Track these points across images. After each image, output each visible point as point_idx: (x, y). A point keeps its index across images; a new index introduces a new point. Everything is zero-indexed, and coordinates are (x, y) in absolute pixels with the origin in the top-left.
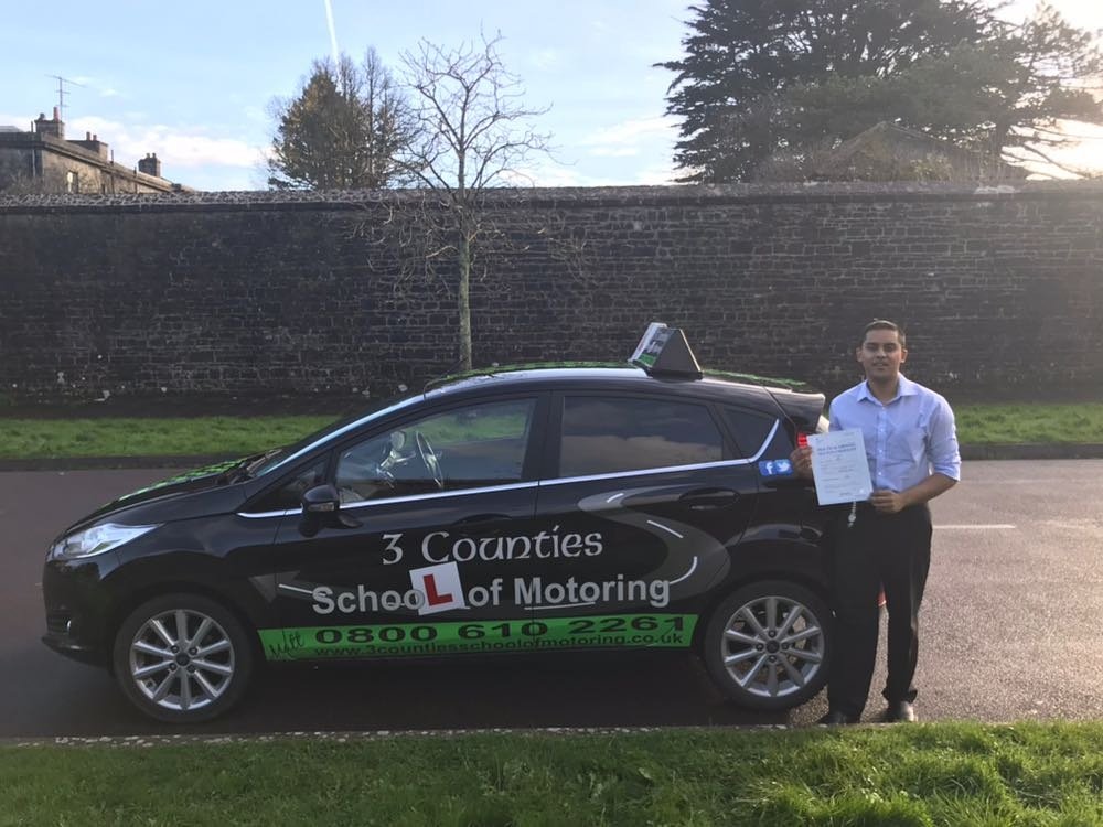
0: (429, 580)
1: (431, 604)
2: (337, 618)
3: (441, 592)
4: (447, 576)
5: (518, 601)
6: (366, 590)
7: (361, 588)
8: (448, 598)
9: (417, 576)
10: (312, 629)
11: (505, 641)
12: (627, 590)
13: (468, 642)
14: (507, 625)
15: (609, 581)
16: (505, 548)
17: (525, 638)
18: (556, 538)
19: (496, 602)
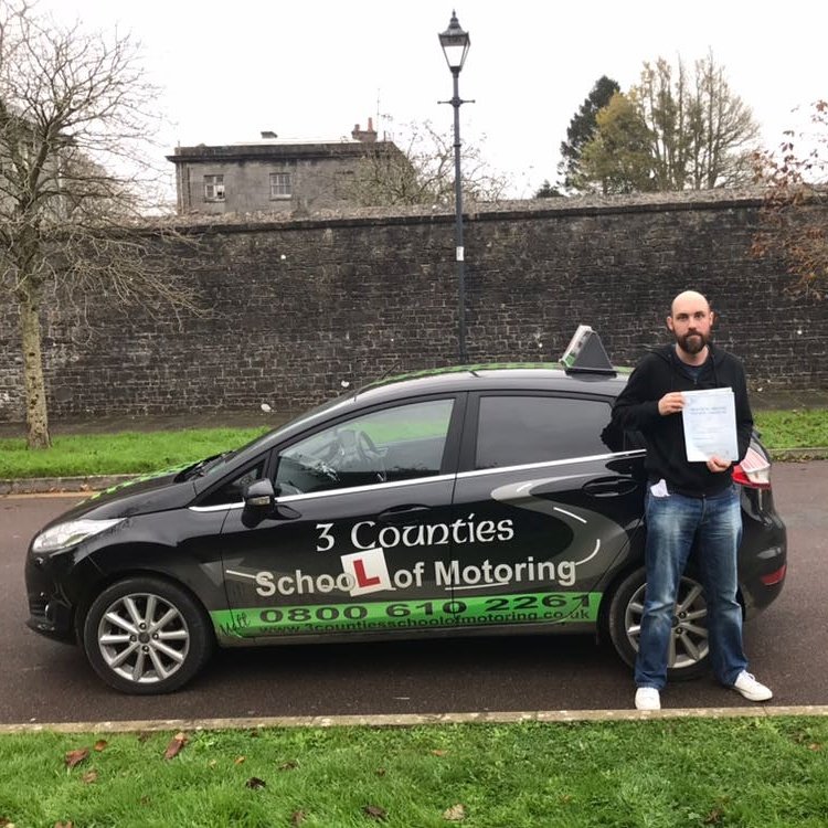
0: (359, 565)
1: (361, 586)
2: (278, 600)
3: (369, 575)
4: (374, 560)
5: (439, 583)
6: (303, 574)
7: (298, 572)
8: (376, 581)
9: (348, 561)
10: (257, 609)
11: (429, 617)
12: (538, 570)
13: (396, 620)
14: (430, 605)
15: (520, 563)
16: (426, 535)
17: (446, 616)
18: (471, 525)
19: (419, 583)
